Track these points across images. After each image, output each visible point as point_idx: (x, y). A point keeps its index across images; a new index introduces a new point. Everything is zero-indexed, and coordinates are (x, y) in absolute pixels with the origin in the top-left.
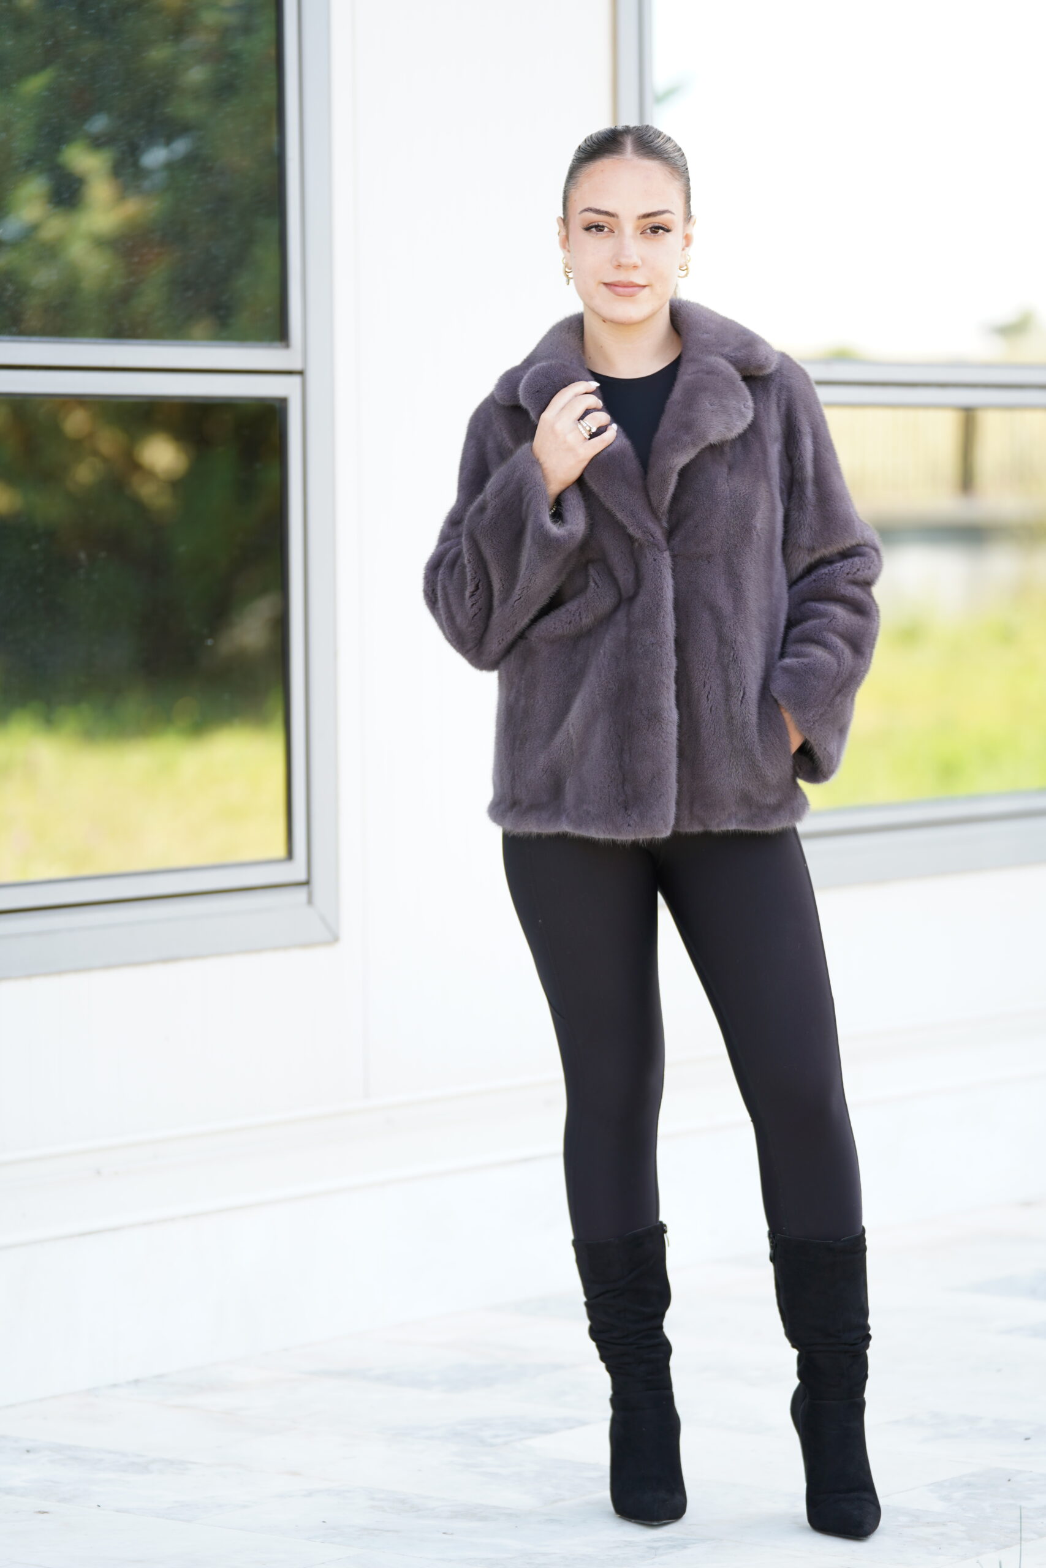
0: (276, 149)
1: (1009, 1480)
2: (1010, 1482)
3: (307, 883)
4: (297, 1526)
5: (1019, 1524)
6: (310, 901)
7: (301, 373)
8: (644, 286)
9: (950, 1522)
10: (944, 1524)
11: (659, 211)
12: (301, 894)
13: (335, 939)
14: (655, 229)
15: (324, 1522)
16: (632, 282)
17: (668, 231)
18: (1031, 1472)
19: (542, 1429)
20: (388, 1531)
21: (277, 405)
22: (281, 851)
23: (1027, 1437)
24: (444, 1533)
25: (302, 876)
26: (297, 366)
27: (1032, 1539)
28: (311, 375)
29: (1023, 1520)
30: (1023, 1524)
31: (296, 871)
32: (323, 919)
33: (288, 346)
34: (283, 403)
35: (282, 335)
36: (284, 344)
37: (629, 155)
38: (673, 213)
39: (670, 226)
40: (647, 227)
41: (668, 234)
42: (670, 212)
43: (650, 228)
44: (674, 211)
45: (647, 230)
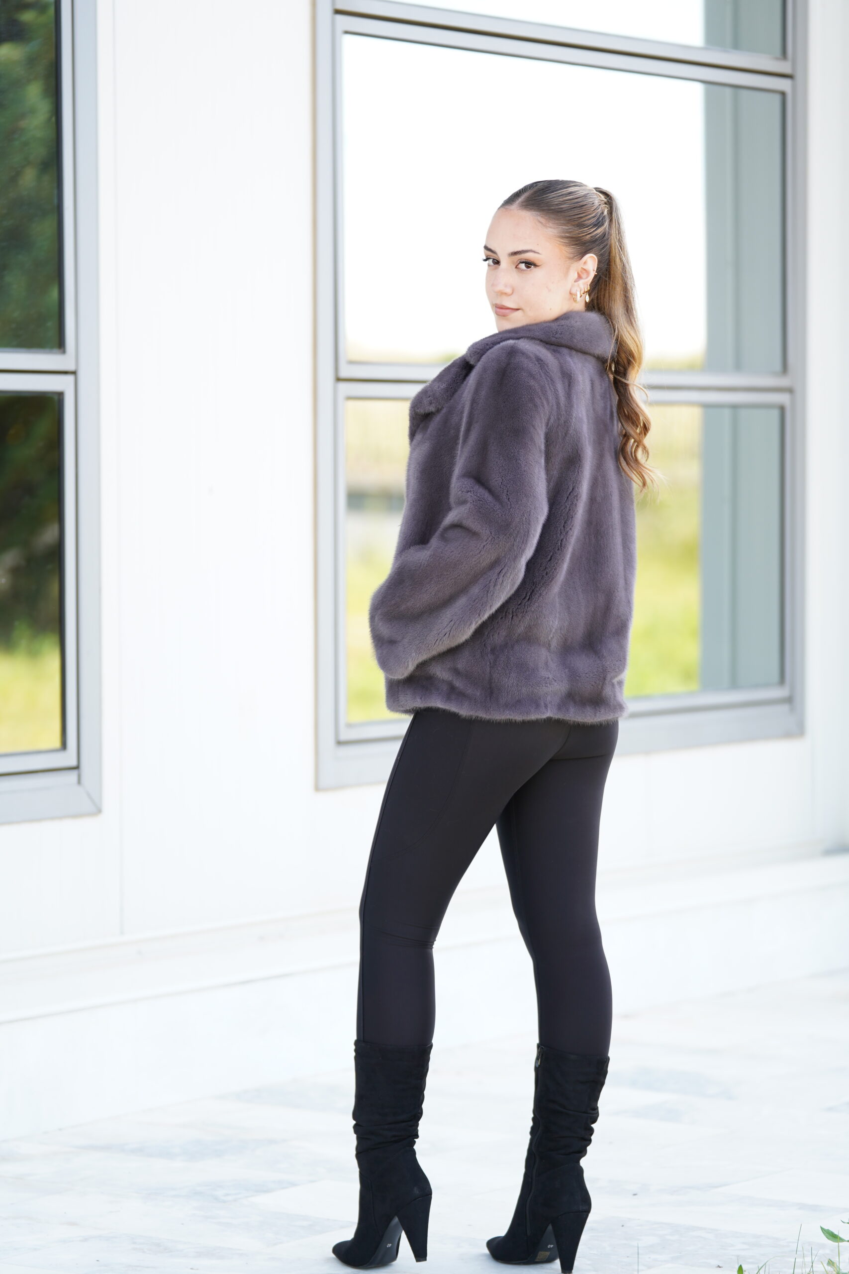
0: (56, 201)
1: (623, 1226)
2: (623, 1227)
3: (77, 768)
4: (77, 1264)
5: (637, 1259)
6: (79, 782)
7: (74, 373)
8: (518, 309)
11: (522, 251)
12: (72, 776)
13: (99, 811)
14: (529, 264)
15: (98, 1261)
16: (504, 306)
17: (535, 265)
19: (262, 1189)
20: (148, 1267)
21: (56, 398)
22: (57, 744)
23: (635, 1193)
24: (192, 1269)
25: (74, 763)
26: (72, 368)
28: (81, 374)
29: (640, 1256)
30: (640, 1260)
31: (69, 758)
32: (89, 795)
33: (64, 352)
34: (60, 395)
35: (60, 344)
36: (61, 350)
37: (515, 206)
38: (538, 253)
39: (538, 263)
40: (519, 262)
41: (537, 268)
42: (534, 252)
43: (523, 263)
44: (540, 252)
45: (519, 264)
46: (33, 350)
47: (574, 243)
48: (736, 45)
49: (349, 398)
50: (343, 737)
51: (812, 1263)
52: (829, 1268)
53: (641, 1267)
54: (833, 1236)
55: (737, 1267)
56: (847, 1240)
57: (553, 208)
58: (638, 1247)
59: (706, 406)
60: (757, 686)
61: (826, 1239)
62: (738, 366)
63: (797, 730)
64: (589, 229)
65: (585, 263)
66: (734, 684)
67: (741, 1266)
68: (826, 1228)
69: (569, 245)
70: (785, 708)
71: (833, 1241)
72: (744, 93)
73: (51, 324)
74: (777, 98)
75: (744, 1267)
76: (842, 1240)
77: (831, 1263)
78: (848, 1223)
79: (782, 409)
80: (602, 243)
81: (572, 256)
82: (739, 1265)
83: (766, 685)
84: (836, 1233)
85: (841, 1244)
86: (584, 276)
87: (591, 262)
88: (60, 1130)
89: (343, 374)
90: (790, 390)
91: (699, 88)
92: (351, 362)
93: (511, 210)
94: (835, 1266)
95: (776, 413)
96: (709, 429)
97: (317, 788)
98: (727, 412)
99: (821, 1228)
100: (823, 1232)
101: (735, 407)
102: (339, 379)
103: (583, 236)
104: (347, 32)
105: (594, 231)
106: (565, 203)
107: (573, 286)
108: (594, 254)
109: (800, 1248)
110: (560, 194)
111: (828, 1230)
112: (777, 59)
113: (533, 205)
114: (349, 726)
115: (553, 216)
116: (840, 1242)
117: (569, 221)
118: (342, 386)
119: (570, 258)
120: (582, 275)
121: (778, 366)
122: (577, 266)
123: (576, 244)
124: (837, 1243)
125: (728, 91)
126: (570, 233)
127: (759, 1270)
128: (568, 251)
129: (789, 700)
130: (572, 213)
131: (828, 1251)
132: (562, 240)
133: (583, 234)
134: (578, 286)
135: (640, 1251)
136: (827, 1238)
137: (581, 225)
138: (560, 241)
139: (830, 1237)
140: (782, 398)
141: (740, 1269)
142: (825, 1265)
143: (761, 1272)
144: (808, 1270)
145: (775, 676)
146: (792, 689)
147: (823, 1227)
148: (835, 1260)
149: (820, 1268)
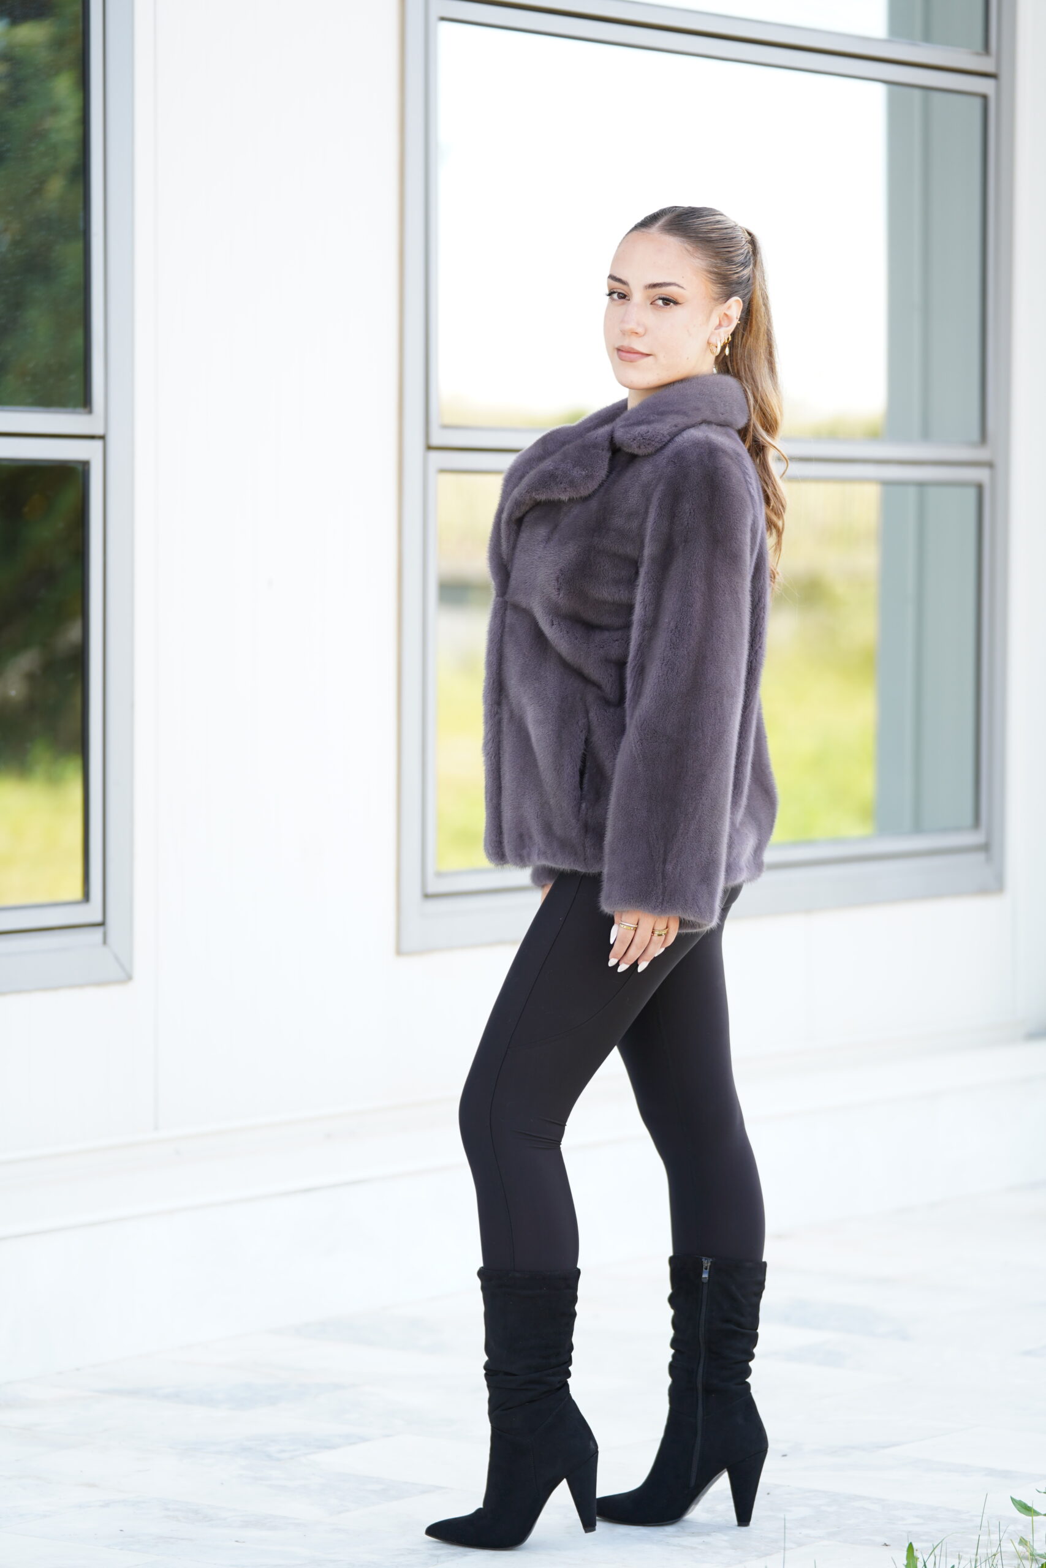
0: (81, 224)
1: (768, 1494)
2: (769, 1495)
3: (102, 924)
4: (96, 1534)
5: (783, 1534)
6: (105, 942)
7: (102, 438)
8: (649, 355)
10: (708, 1534)
11: (664, 283)
12: (97, 934)
13: (129, 978)
14: (667, 301)
15: (121, 1531)
16: (633, 349)
17: (676, 303)
18: (789, 1486)
19: (326, 1445)
20: (182, 1539)
21: (80, 468)
22: (78, 894)
23: (785, 1454)
24: (237, 1541)
25: (98, 918)
26: (99, 431)
27: (792, 1548)
28: (111, 439)
29: (786, 1531)
30: (787, 1535)
31: (92, 912)
32: (117, 959)
33: (90, 412)
34: (85, 465)
35: (84, 401)
36: (87, 410)
37: (655, 230)
38: (682, 288)
39: (680, 300)
40: (657, 297)
41: (678, 307)
42: (678, 286)
43: (660, 299)
44: (684, 286)
45: (657, 300)
46: (52, 409)
47: (721, 281)
48: (927, 37)
49: (443, 471)
50: (432, 889)
51: (1000, 1542)
52: (1021, 1548)
53: (788, 1545)
54: (1026, 1509)
55: (907, 1545)
56: (1043, 1513)
57: (701, 235)
58: (785, 1520)
59: (886, 483)
60: (945, 830)
61: (1018, 1512)
62: (926, 434)
63: (995, 885)
64: (737, 267)
65: (729, 307)
66: (918, 828)
67: (911, 1543)
68: (1017, 1498)
69: (716, 283)
70: (980, 857)
71: (1027, 1515)
72: (937, 97)
73: (75, 377)
74: (977, 103)
75: (915, 1546)
76: (1037, 1514)
77: (1023, 1542)
78: (1045, 1493)
79: (980, 488)
80: (746, 287)
81: (716, 296)
82: (909, 1542)
83: (957, 829)
84: (1030, 1505)
85: (1035, 1518)
86: (725, 323)
87: (735, 307)
88: (78, 1369)
89: (435, 441)
90: (990, 465)
91: (880, 90)
92: (445, 427)
93: (649, 233)
94: (1028, 1545)
95: (972, 493)
96: (889, 510)
97: (399, 952)
98: (912, 492)
99: (1012, 1498)
100: (1014, 1504)
101: (921, 485)
102: (430, 448)
103: (731, 274)
104: (443, 19)
105: (741, 271)
106: (714, 232)
107: (712, 333)
108: (740, 298)
109: (985, 1523)
110: (708, 221)
111: (1020, 1501)
112: (978, 54)
113: (678, 230)
114: (439, 875)
115: (700, 245)
116: (1035, 1516)
117: (717, 254)
118: (434, 456)
119: (716, 300)
120: (723, 323)
121: (975, 435)
122: (722, 309)
123: (723, 283)
124: (1031, 1518)
125: (917, 93)
126: (716, 267)
127: (934, 1549)
128: (714, 289)
129: (985, 848)
130: (720, 245)
131: (1020, 1527)
132: (709, 275)
133: (731, 272)
134: (719, 334)
135: (787, 1525)
136: (1018, 1510)
137: (729, 261)
138: (707, 276)
139: (1023, 1510)
140: (980, 474)
141: (911, 1546)
142: (1016, 1545)
143: (937, 1551)
144: (994, 1550)
145: (968, 818)
146: (989, 834)
147: (1014, 1497)
148: (1029, 1538)
149: (1009, 1547)
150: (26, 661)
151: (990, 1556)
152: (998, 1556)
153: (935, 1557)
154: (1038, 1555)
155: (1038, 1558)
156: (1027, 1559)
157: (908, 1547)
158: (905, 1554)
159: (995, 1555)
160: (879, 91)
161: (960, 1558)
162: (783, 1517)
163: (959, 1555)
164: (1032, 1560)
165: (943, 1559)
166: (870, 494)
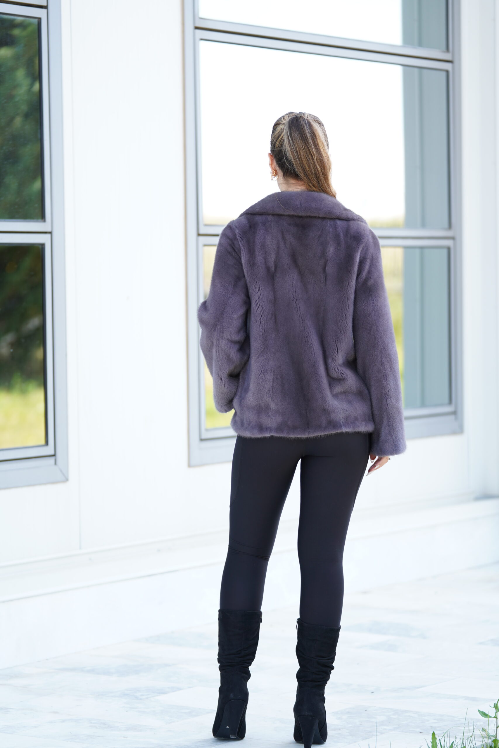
0: (39, 136)
1: (366, 710)
2: (366, 711)
3: (54, 455)
6: (55, 463)
7: (50, 233)
9: (342, 728)
10: (339, 729)
12: (52, 460)
13: (67, 480)
15: (71, 733)
18: (375, 707)
19: (162, 692)
20: (99, 736)
21: (40, 247)
22: (43, 442)
23: (372, 692)
24: (124, 737)
25: (52, 453)
26: (49, 230)
28: (54, 234)
29: (377, 727)
30: (377, 729)
31: (50, 450)
32: (61, 471)
33: (45, 221)
34: (43, 246)
35: (42, 216)
36: (43, 220)
46: (27, 220)
48: (420, 44)
49: (205, 245)
50: (203, 437)
51: (474, 730)
52: (483, 733)
53: (378, 734)
54: (485, 715)
56: (493, 717)
59: (406, 248)
60: (436, 405)
61: (481, 716)
62: (423, 225)
63: (459, 430)
66: (423, 405)
67: (434, 732)
68: (481, 710)
70: (452, 417)
71: (485, 718)
72: (425, 71)
73: (38, 205)
74: (444, 74)
75: (436, 733)
76: (490, 717)
77: (484, 730)
79: (449, 249)
83: (441, 405)
84: (487, 713)
85: (490, 719)
88: (47, 660)
89: (202, 232)
90: (453, 238)
92: (206, 225)
94: (486, 731)
95: (445, 251)
96: (407, 260)
97: (189, 466)
98: (418, 251)
99: (478, 710)
100: (479, 713)
101: (422, 248)
102: (199, 235)
104: (202, 39)
109: (466, 722)
111: (482, 711)
112: (443, 52)
114: (207, 430)
118: (201, 238)
121: (446, 225)
124: (488, 719)
125: (416, 70)
127: (444, 734)
129: (454, 413)
131: (482, 723)
135: (377, 724)
139: (483, 715)
140: (449, 243)
141: (434, 734)
142: (481, 731)
143: (446, 735)
144: (471, 734)
145: (446, 399)
146: (456, 407)
147: (479, 710)
148: (487, 728)
149: (478, 732)
150: (9, 338)
151: (469, 737)
152: (473, 737)
153: (445, 738)
154: (491, 736)
155: (491, 737)
156: (486, 738)
157: (433, 733)
158: (431, 737)
159: (471, 736)
160: (399, 69)
161: (456, 738)
162: (375, 721)
163: (455, 737)
164: (488, 738)
165: (448, 738)
166: (400, 252)
